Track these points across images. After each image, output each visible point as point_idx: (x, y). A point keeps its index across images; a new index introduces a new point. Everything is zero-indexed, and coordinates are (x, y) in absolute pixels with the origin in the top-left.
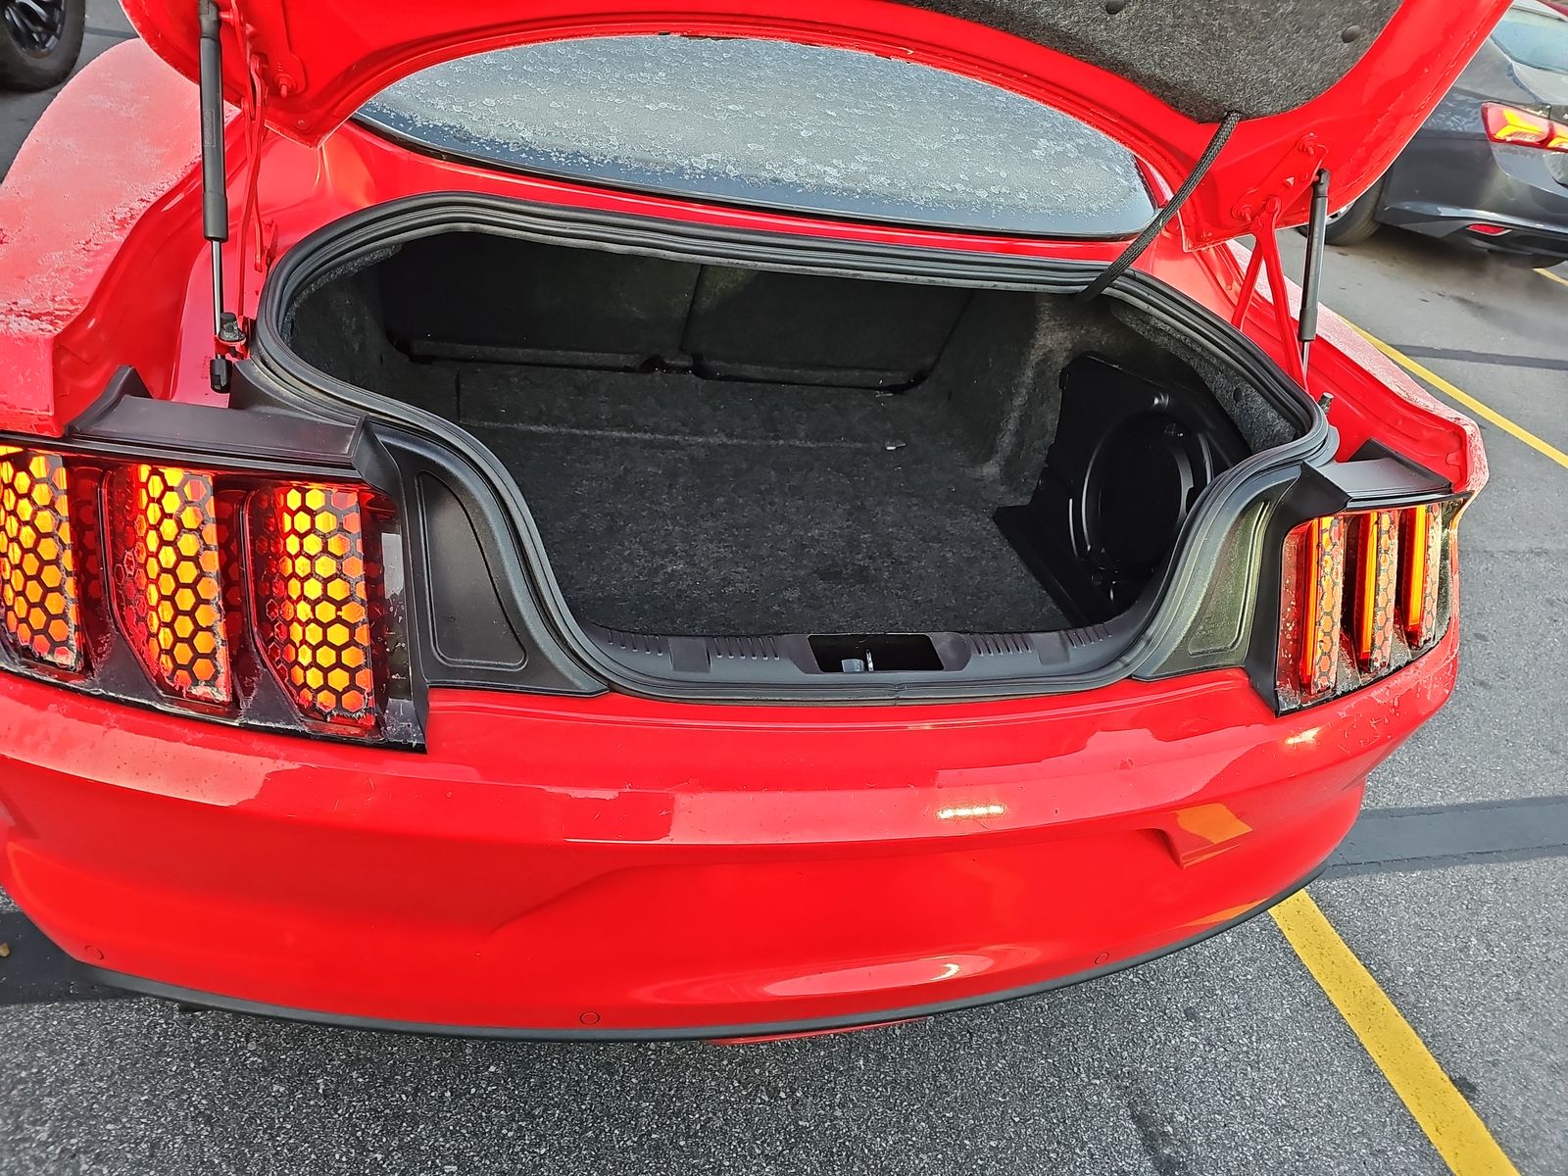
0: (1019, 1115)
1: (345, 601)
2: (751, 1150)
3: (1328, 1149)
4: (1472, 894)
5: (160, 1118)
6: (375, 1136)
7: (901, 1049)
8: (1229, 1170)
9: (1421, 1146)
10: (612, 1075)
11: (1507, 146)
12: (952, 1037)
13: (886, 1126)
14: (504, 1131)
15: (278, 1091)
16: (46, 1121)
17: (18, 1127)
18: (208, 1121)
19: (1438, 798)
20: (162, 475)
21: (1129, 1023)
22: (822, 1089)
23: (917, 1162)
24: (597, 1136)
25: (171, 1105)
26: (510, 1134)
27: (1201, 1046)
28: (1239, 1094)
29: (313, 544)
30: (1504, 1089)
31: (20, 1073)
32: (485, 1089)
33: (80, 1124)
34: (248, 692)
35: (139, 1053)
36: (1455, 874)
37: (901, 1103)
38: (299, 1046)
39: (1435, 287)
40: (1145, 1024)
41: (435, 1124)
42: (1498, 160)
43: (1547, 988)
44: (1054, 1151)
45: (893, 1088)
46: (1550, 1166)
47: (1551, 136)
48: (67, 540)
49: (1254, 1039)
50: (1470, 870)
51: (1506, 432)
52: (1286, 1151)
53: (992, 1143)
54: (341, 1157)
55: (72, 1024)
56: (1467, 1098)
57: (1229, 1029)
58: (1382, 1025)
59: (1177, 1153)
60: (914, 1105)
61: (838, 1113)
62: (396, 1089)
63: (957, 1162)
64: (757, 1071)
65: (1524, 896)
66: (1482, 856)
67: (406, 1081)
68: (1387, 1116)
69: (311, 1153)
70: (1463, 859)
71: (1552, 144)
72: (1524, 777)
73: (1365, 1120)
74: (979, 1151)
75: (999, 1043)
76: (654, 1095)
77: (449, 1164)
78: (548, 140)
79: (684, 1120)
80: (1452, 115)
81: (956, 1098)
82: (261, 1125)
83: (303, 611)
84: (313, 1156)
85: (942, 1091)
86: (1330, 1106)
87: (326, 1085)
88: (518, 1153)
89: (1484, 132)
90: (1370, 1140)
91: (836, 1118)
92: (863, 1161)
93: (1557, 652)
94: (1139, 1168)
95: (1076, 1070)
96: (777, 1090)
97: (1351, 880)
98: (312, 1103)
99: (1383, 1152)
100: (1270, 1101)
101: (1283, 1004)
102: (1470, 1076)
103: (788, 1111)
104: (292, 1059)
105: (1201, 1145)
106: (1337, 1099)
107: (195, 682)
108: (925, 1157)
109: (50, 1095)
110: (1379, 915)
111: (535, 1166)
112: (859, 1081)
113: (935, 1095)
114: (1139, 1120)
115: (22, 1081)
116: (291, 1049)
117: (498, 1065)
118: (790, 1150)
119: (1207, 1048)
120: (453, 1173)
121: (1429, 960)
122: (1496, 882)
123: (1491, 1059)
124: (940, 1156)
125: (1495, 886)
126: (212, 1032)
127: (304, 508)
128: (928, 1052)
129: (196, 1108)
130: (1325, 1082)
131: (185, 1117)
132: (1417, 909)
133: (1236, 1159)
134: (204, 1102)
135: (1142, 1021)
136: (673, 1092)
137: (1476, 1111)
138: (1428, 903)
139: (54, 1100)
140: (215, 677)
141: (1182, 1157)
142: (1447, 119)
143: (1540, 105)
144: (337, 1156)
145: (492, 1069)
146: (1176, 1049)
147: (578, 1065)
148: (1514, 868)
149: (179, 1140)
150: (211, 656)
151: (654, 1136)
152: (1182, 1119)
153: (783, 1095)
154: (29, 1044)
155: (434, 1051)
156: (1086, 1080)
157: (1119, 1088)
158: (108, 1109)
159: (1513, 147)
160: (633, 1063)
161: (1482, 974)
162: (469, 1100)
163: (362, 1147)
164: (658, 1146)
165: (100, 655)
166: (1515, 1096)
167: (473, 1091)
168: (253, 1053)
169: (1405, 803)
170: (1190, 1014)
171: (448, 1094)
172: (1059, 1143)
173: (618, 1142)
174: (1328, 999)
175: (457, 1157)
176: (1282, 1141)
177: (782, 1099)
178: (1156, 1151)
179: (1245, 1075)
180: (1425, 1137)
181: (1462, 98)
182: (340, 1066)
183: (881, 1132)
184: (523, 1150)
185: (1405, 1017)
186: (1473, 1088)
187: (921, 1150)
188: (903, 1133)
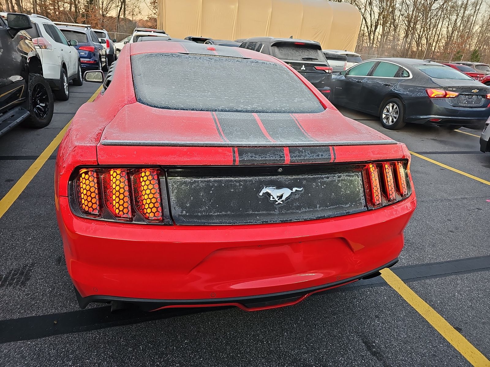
0: (331, 343)
1: (155, 193)
2: (258, 356)
3: (420, 346)
4: (454, 282)
5: (100, 358)
6: (156, 358)
7: (296, 330)
8: (392, 353)
9: (447, 344)
10: (218, 341)
11: (435, 98)
12: (310, 326)
13: (294, 348)
14: (191, 355)
15: (130, 350)
16: (71, 360)
17: (63, 362)
18: (113, 358)
19: (442, 260)
20: (116, 172)
21: (360, 320)
22: (276, 341)
23: (304, 356)
24: (216, 355)
25: (102, 355)
26: (193, 356)
27: (381, 324)
28: (393, 335)
29: (148, 183)
30: (470, 329)
31: (63, 350)
32: (185, 346)
33: (79, 361)
34: (134, 216)
35: (93, 343)
36: (448, 278)
37: (298, 342)
38: (134, 339)
39: (426, 137)
40: (364, 320)
41: (172, 355)
42: (433, 102)
43: (479, 304)
44: (342, 352)
45: (295, 339)
46: (486, 347)
47: (446, 94)
48: (97, 187)
49: (396, 321)
50: (453, 277)
51: (451, 170)
52: (408, 348)
53: (324, 351)
54: (148, 364)
55: (75, 338)
56: (459, 332)
57: (388, 319)
58: (432, 316)
59: (377, 350)
60: (301, 343)
61: (281, 346)
62: (161, 347)
63: (315, 356)
64: (257, 337)
65: (470, 282)
66: (456, 273)
67: (163, 345)
68: (436, 338)
69: (140, 363)
70: (451, 274)
71: (447, 96)
72: (466, 253)
73: (430, 339)
74: (321, 353)
75: (324, 327)
76: (230, 345)
77: (177, 364)
78: (187, 107)
79: (239, 350)
80: (418, 93)
81: (313, 340)
82: (127, 358)
83: (146, 197)
84: (141, 364)
85: (309, 339)
86: (420, 336)
87: (142, 348)
88: (195, 360)
89: (427, 96)
90: (432, 344)
91: (280, 347)
92: (289, 357)
93: (472, 222)
94: (367, 354)
95: (346, 332)
96: (263, 342)
97: (419, 282)
98: (139, 352)
99: (436, 346)
100: (402, 336)
101: (403, 313)
102: (460, 327)
103: (267, 346)
104: (133, 342)
105: (383, 348)
106: (421, 334)
107: (124, 214)
108: (306, 355)
109: (71, 354)
110: (428, 289)
111: (200, 363)
112: (286, 338)
113: (307, 340)
114: (365, 343)
115: (63, 351)
116: (132, 340)
117: (187, 340)
118: (269, 355)
119: (383, 324)
120: (178, 366)
121: (444, 299)
122: (461, 279)
123: (465, 322)
124: (310, 355)
125: (461, 280)
126: (111, 337)
127: (145, 175)
128: (304, 330)
129: (109, 355)
130: (417, 331)
131: (107, 357)
132: (439, 287)
133: (394, 350)
134: (111, 353)
135: (363, 319)
136: (235, 344)
137: (462, 335)
138: (442, 285)
139: (72, 355)
140: (128, 212)
141: (379, 351)
142: (417, 94)
143: (441, 87)
144: (147, 364)
145: (186, 341)
146: (374, 325)
147: (209, 339)
148: (466, 276)
149: (105, 362)
150: (127, 208)
151: (231, 354)
152: (377, 342)
153: (265, 343)
154: (64, 343)
155: (170, 338)
156: (349, 334)
157: (358, 335)
158: (86, 357)
159: (437, 99)
160: (223, 338)
161: (460, 301)
162: (181, 349)
163: (153, 361)
164: (233, 357)
165: (102, 212)
166: (473, 330)
167: (181, 347)
168: (123, 341)
169: (432, 262)
170: (377, 317)
171: (175, 348)
172: (343, 349)
173: (222, 356)
174: (416, 310)
175: (179, 362)
176: (407, 345)
177: (265, 344)
178: (371, 350)
179: (394, 330)
180: (448, 342)
181: (420, 88)
182: (146, 343)
183: (293, 350)
184: (196, 360)
185: (439, 314)
186: (461, 330)
187: (305, 353)
188: (299, 350)
